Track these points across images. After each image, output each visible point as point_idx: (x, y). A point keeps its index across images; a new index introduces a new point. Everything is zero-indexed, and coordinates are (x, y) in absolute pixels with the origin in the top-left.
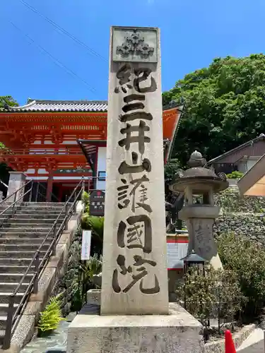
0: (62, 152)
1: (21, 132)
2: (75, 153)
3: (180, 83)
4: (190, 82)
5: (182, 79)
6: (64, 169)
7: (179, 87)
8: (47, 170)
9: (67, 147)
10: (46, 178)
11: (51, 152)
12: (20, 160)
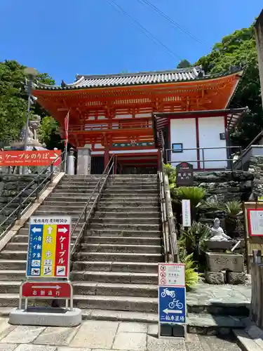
0: (115, 126)
1: (77, 109)
2: (129, 127)
3: (218, 46)
4: (230, 44)
5: (220, 42)
6: (119, 143)
7: (218, 51)
8: (103, 145)
9: (120, 121)
10: (102, 153)
11: (105, 127)
12: (78, 135)
